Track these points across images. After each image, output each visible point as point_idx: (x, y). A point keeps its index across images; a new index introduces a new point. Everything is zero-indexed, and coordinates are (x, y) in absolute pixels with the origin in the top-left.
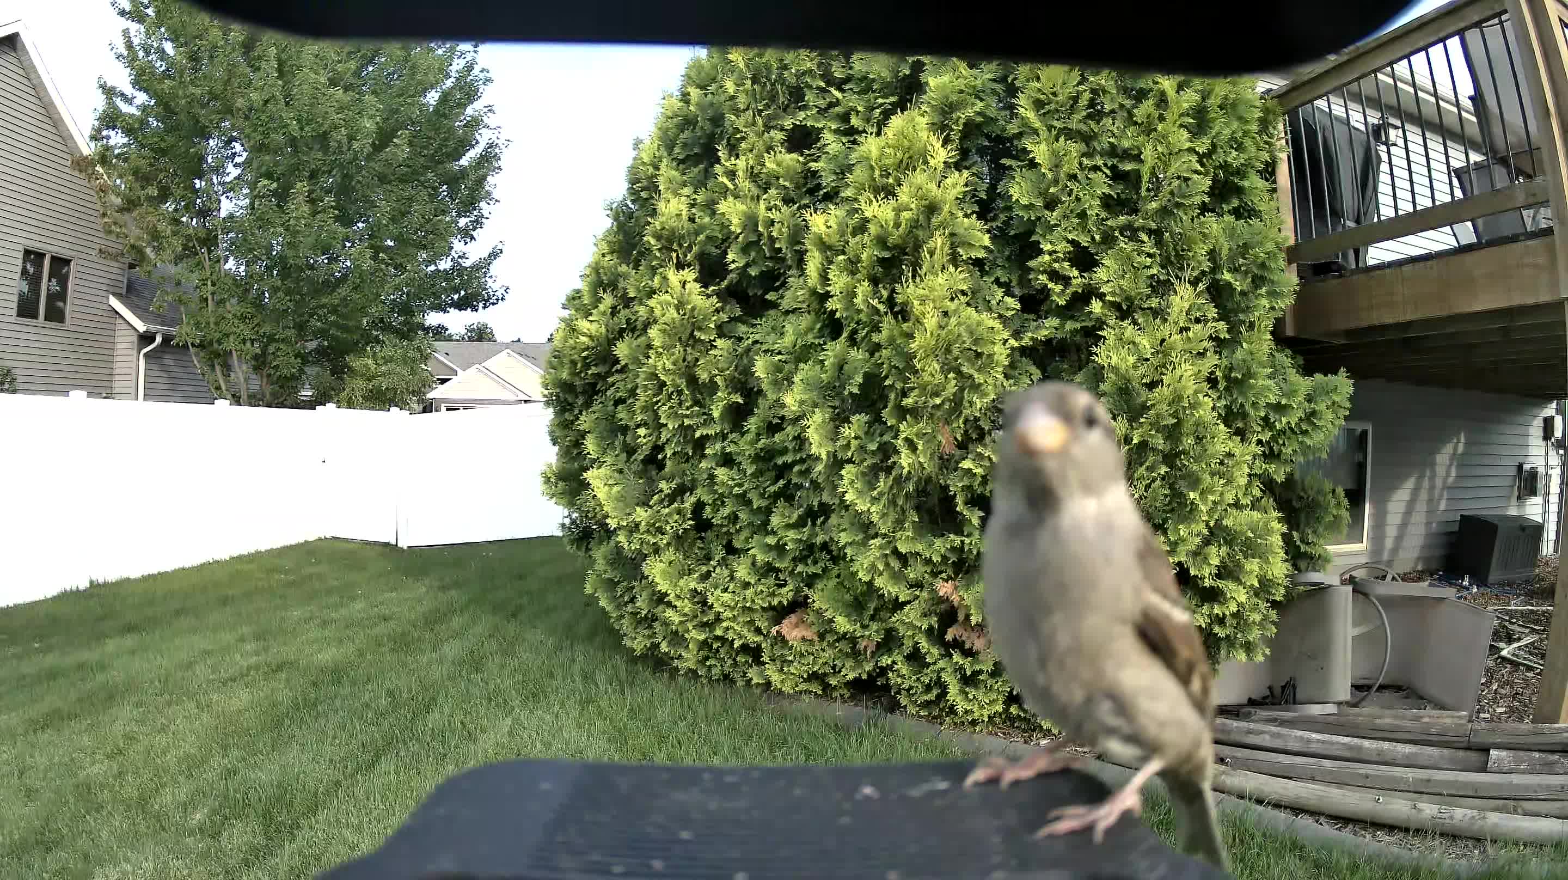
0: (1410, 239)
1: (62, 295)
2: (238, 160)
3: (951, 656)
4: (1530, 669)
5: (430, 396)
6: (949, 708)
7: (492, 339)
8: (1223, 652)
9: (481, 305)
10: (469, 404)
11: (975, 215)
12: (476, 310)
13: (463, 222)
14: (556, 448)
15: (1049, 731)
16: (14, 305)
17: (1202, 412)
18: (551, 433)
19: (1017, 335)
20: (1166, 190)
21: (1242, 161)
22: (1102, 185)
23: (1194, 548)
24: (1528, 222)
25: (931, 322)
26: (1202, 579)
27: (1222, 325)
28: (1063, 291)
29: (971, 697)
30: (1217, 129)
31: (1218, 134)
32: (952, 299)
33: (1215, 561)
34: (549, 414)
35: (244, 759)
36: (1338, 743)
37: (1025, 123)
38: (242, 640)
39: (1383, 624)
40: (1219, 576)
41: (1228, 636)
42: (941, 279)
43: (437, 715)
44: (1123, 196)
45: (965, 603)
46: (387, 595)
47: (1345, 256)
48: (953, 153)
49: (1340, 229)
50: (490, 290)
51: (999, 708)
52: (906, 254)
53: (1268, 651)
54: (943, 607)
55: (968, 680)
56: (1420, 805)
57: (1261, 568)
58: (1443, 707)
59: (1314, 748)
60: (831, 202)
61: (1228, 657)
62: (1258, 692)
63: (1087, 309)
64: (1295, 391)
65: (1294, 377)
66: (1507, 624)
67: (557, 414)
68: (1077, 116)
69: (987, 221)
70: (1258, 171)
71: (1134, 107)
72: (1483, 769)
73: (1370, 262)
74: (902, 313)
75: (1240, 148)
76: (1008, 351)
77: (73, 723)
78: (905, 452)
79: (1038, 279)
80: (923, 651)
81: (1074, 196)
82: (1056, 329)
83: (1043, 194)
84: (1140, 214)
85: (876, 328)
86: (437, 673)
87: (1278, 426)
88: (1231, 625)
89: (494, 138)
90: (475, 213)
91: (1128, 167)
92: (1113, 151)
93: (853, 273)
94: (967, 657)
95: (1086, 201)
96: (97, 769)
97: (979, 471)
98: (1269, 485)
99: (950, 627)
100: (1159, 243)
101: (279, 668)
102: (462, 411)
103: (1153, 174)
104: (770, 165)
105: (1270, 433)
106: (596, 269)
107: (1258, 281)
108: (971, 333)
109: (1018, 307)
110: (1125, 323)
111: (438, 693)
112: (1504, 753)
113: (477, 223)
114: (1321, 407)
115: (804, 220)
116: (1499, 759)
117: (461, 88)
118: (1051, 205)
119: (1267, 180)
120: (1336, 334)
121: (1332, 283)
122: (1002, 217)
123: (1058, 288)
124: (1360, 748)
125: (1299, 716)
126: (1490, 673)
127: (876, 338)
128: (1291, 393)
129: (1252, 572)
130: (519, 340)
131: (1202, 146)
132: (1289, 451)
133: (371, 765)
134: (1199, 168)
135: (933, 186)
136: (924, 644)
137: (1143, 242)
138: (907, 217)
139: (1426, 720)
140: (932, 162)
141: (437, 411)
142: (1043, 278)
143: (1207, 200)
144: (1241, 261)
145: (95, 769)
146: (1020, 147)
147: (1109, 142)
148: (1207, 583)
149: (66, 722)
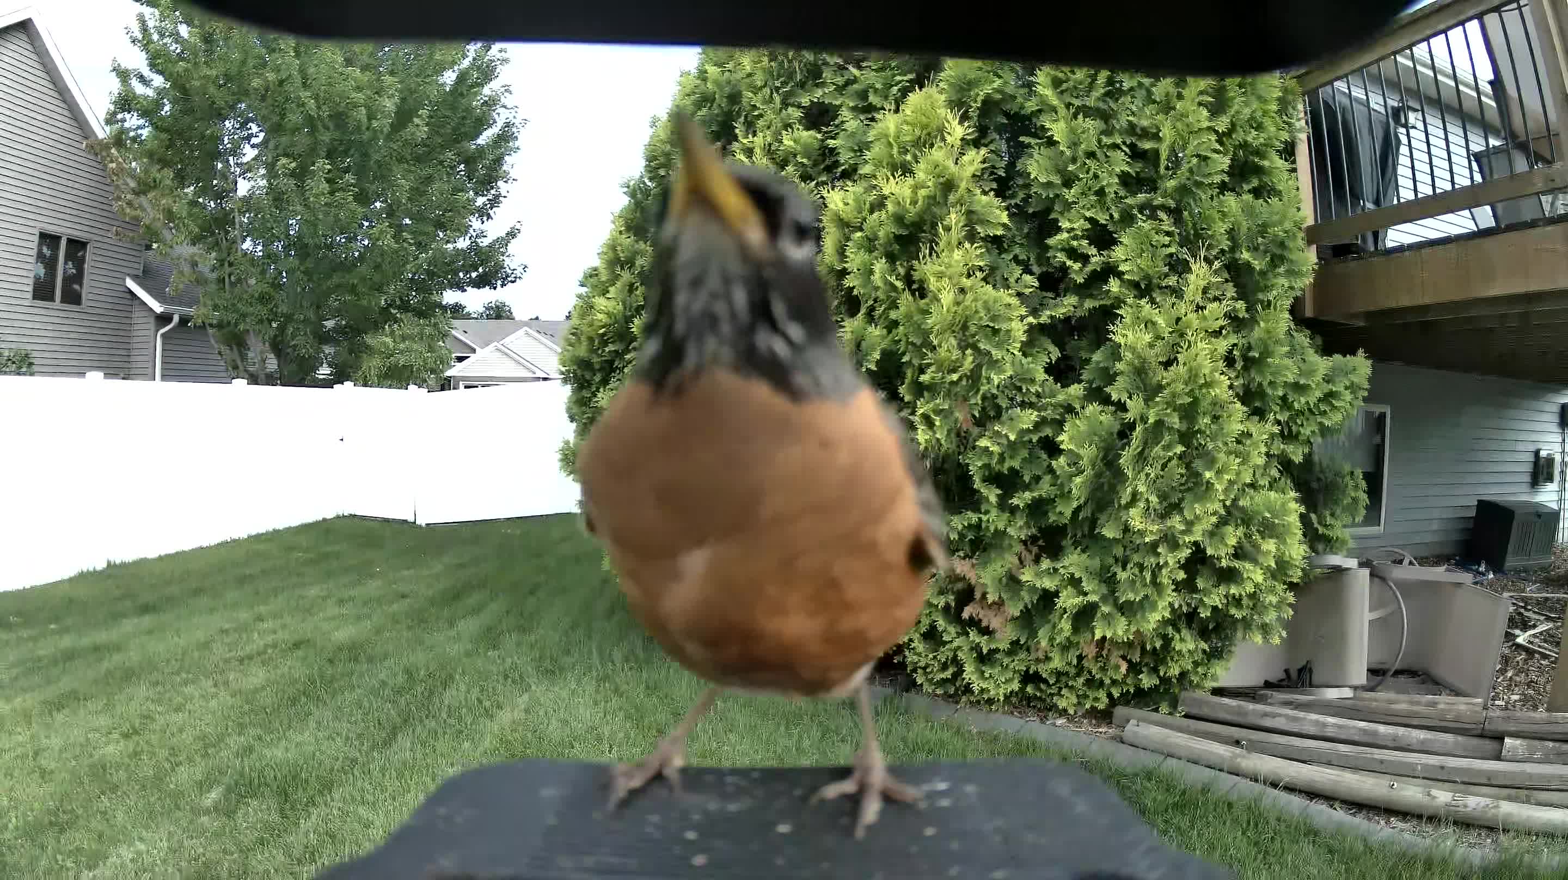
0: (1428, 222)
1: (78, 277)
2: (254, 141)
3: (968, 634)
4: (1545, 656)
5: (449, 373)
6: (965, 686)
7: (510, 317)
8: (1239, 634)
9: (499, 282)
10: (487, 382)
11: (992, 193)
12: (495, 288)
13: (480, 201)
14: (574, 425)
15: (1065, 710)
16: (30, 289)
17: (1218, 391)
18: (569, 410)
19: (1034, 312)
20: (1185, 167)
21: (1262, 140)
22: (1121, 162)
23: (1210, 527)
24: (1547, 208)
25: (947, 298)
26: (1219, 559)
27: (1241, 305)
28: (1081, 270)
29: (987, 675)
30: (1236, 107)
31: (1237, 112)
32: (969, 276)
33: (1232, 541)
34: (567, 391)
35: (260, 738)
36: (1354, 727)
37: (1043, 101)
38: (260, 619)
39: (1401, 608)
40: (1236, 556)
41: (1244, 617)
42: (957, 255)
43: (454, 693)
44: (1142, 175)
45: (982, 581)
46: (406, 573)
47: (1364, 239)
48: (971, 130)
49: (1359, 211)
50: (507, 269)
51: (1015, 686)
52: (924, 232)
53: (1284, 634)
54: (960, 586)
55: (984, 659)
56: (1434, 792)
57: (1278, 549)
58: (1458, 694)
59: (1330, 732)
60: (850, 179)
61: (1244, 638)
62: (1276, 674)
63: (1105, 288)
64: (1315, 371)
65: (1313, 358)
66: (1522, 610)
67: (574, 391)
68: (1096, 94)
69: (1004, 198)
70: (1278, 151)
71: (1153, 85)
72: (1498, 758)
73: (1390, 244)
74: (920, 290)
75: (1259, 127)
76: (1026, 327)
77: (89, 704)
78: (921, 428)
79: (1055, 257)
80: (940, 629)
81: (1091, 173)
82: (1074, 307)
83: (1061, 172)
84: (1159, 192)
85: (894, 305)
86: (454, 650)
87: (1296, 405)
88: (1248, 607)
89: (511, 118)
90: (493, 192)
91: (1147, 145)
92: (1132, 129)
93: (871, 251)
94: (984, 635)
95: (1104, 178)
96: (113, 750)
97: (995, 449)
98: (1286, 465)
99: (967, 605)
100: (1178, 221)
101: (297, 645)
102: (480, 388)
103: (1173, 152)
104: (788, 142)
105: (1288, 414)
106: (613, 247)
107: (1276, 260)
108: (988, 310)
109: (1037, 284)
110: (1143, 302)
111: (455, 670)
112: (1518, 742)
113: (495, 202)
114: (1339, 387)
115: (822, 197)
116: (1515, 748)
117: (479, 68)
118: (1068, 183)
119: (1286, 160)
120: (1355, 316)
121: (1352, 265)
122: (1021, 195)
123: (1077, 266)
124: (1375, 733)
125: (1314, 700)
126: (1506, 660)
127: (893, 315)
128: (1310, 373)
129: (1269, 552)
130: (537, 318)
131: (1222, 124)
132: (1308, 432)
133: (387, 743)
134: (1218, 147)
135: (950, 163)
136: (941, 623)
137: (1161, 220)
138: (924, 194)
139: (1441, 706)
140: (949, 139)
141: (454, 388)
142: (1061, 257)
143: (1227, 179)
144: (1260, 240)
145: (111, 749)
146: (1038, 124)
147: (1128, 121)
148: (1224, 563)
149: (82, 702)
